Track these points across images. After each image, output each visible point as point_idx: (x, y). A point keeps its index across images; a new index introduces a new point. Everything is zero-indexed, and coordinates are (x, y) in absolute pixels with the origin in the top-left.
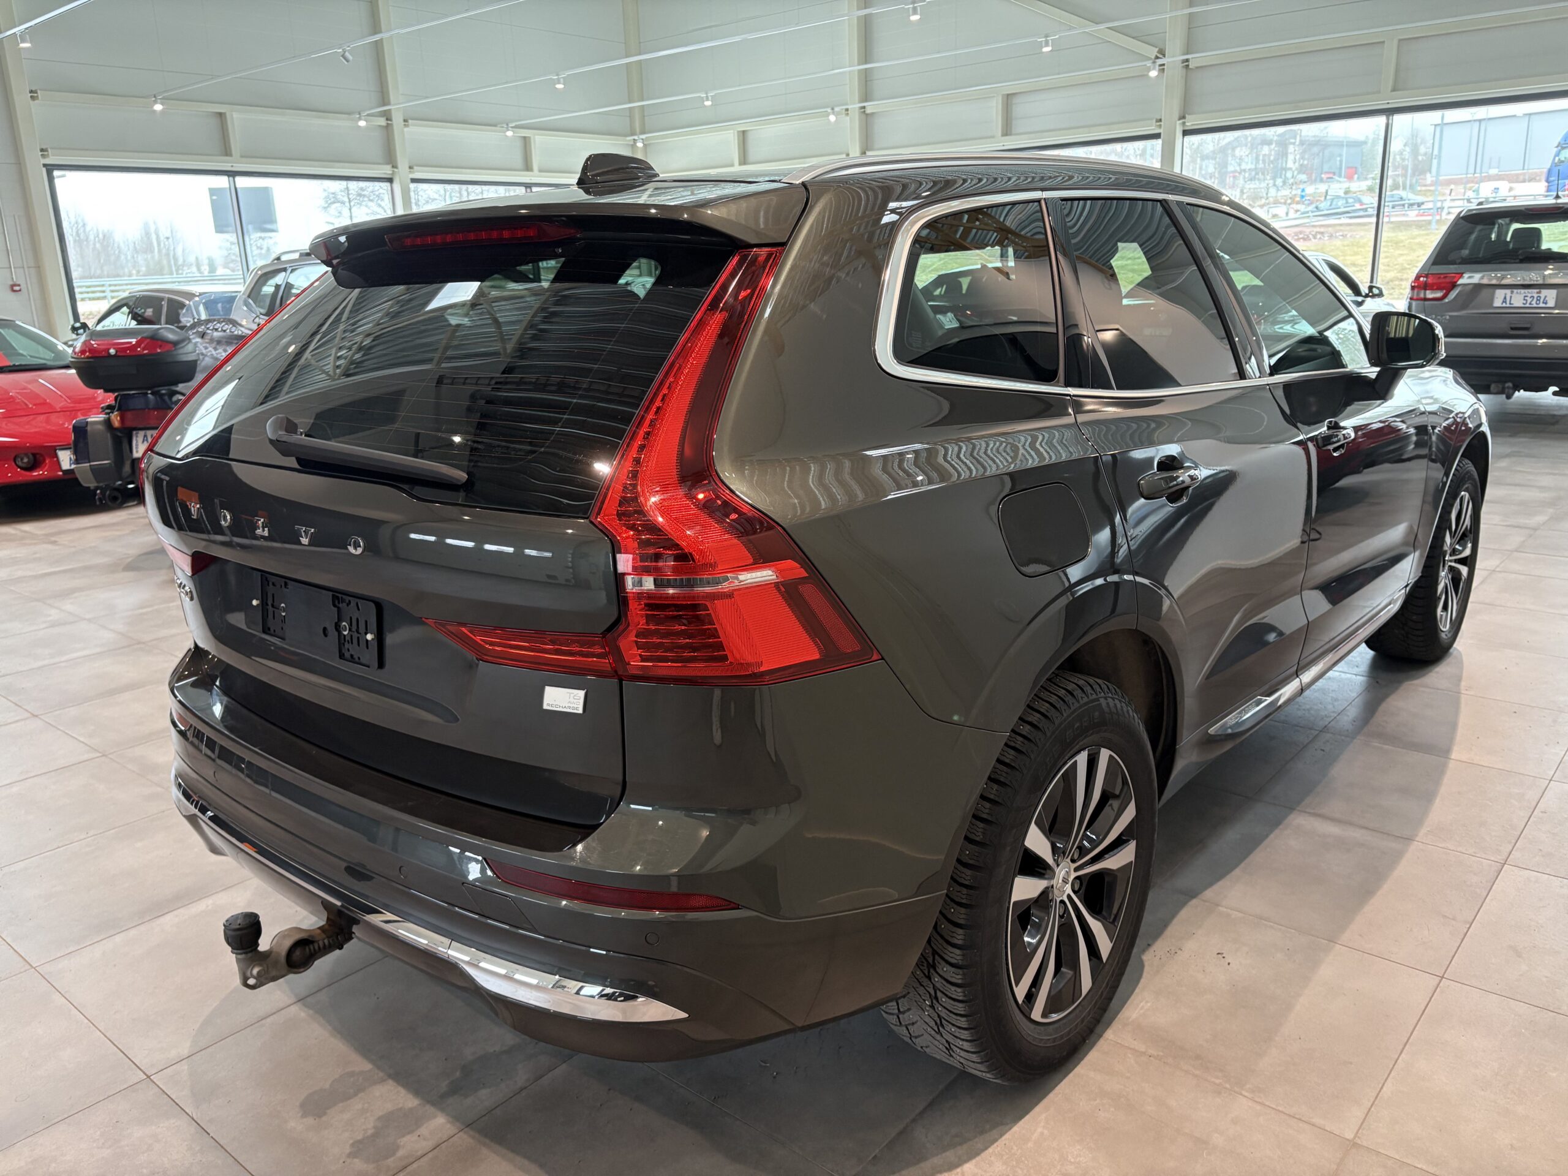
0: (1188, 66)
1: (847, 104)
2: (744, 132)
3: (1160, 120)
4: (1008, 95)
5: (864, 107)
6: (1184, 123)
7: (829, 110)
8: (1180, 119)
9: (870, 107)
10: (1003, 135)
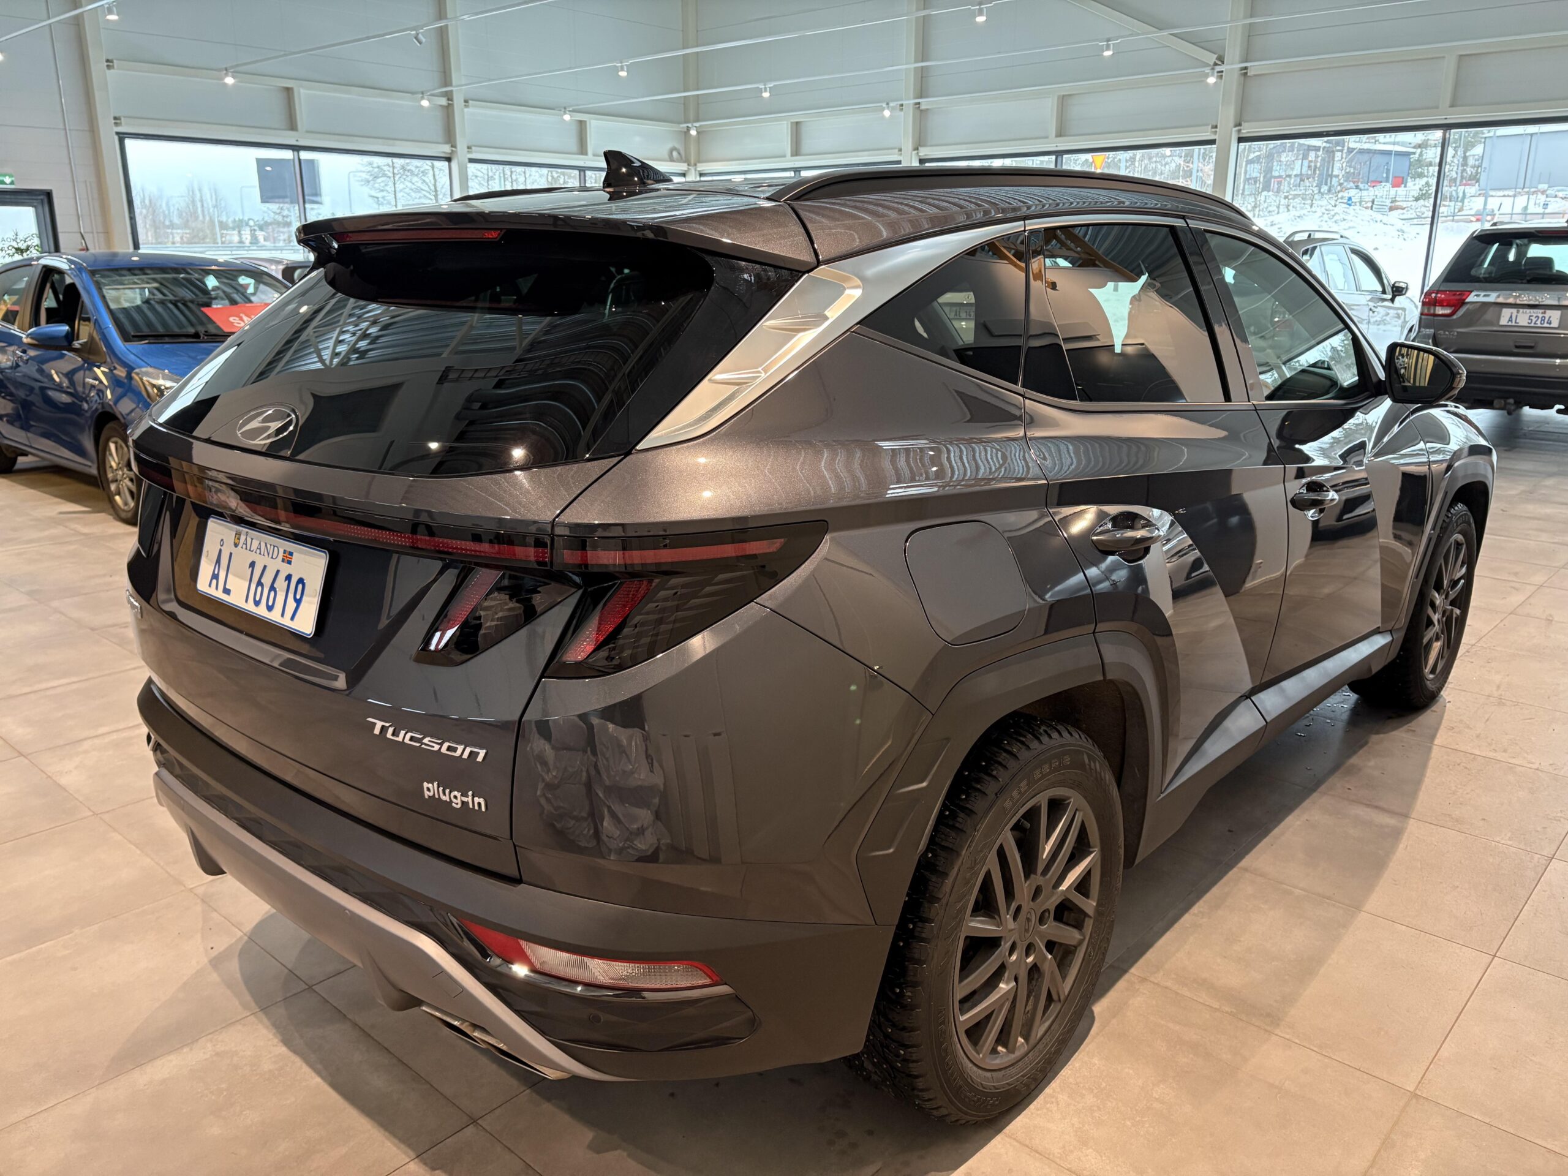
0: (1246, 73)
1: (902, 100)
2: (797, 123)
3: (1216, 127)
4: (1064, 96)
5: (919, 103)
6: (1239, 131)
7: (884, 105)
8: (1236, 126)
9: (925, 103)
10: (1057, 136)
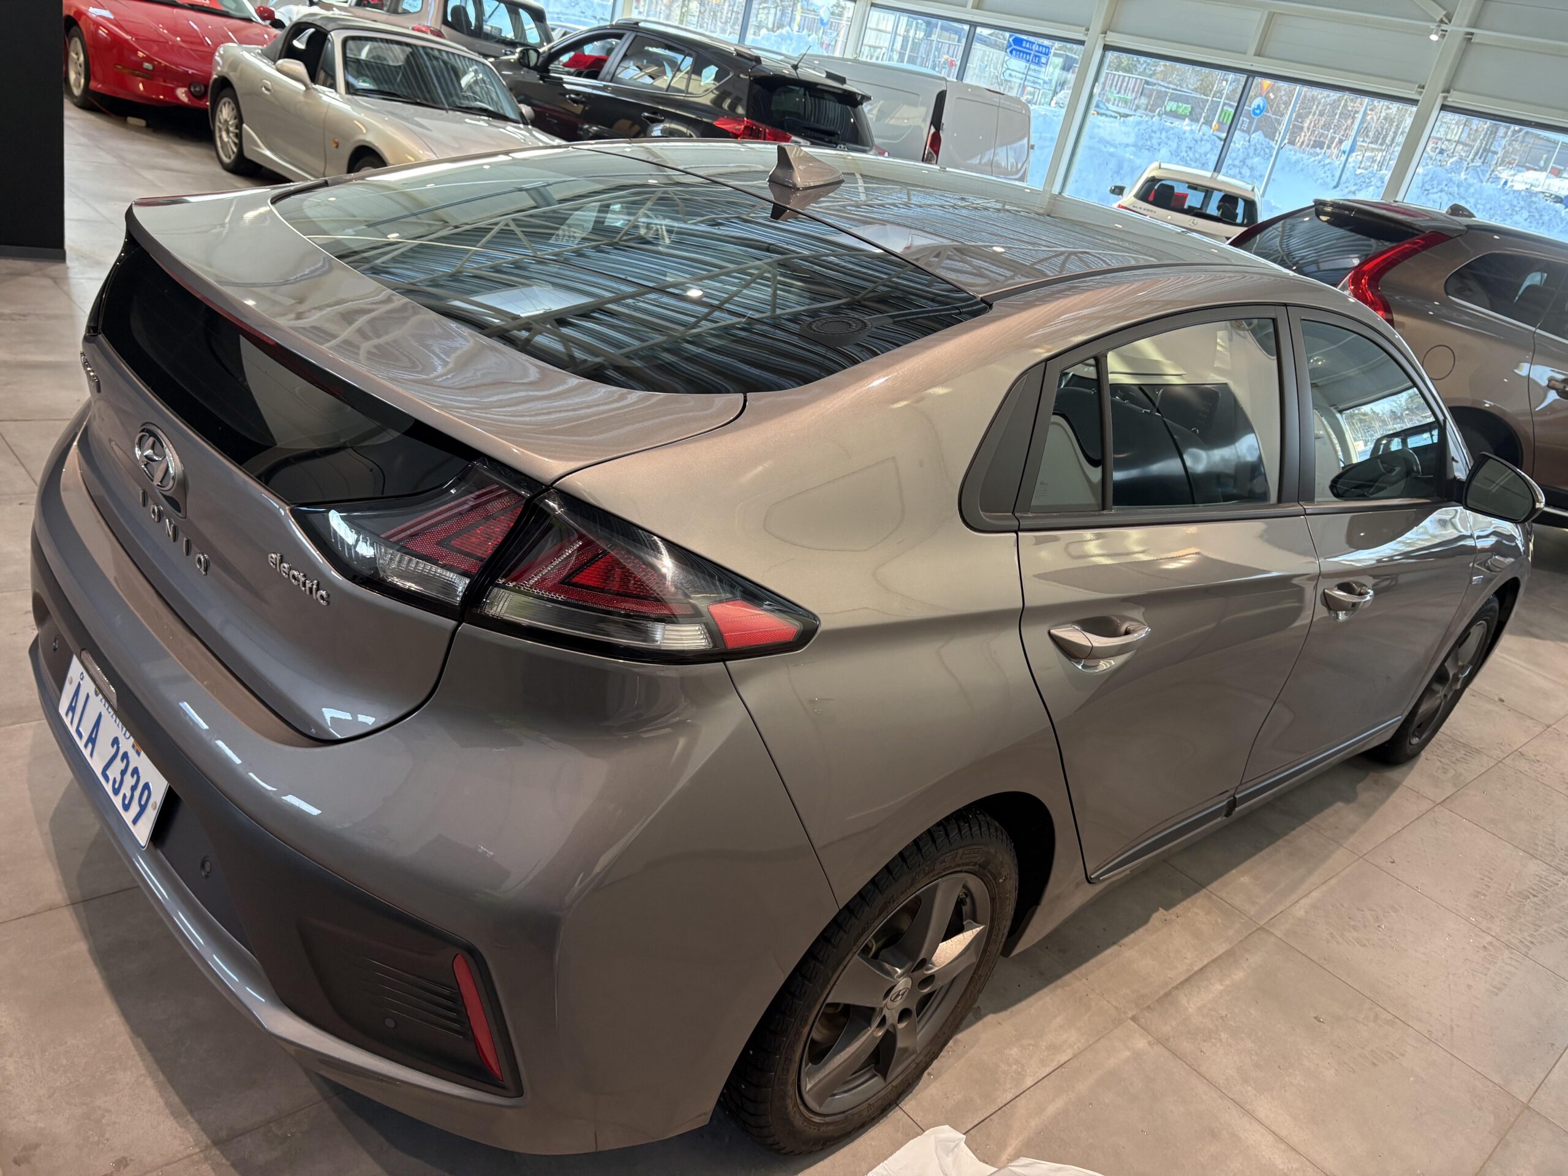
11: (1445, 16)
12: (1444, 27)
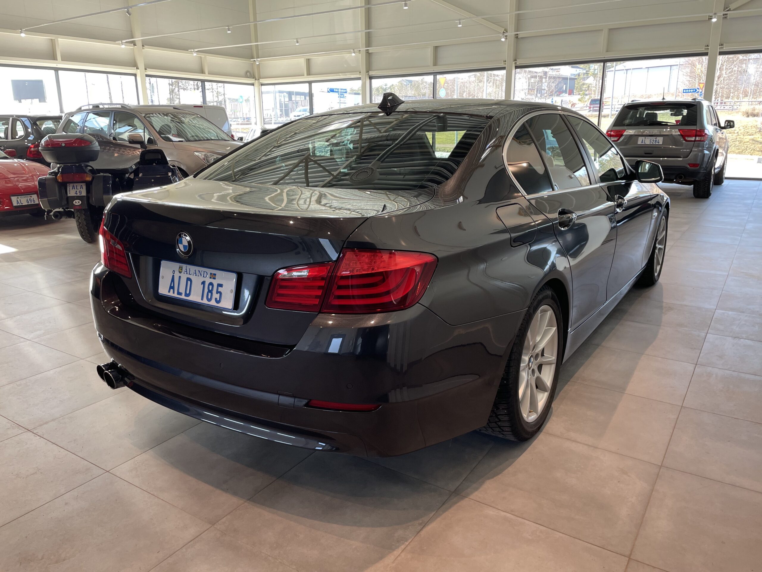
0: (517, 37)
1: (360, 48)
2: (309, 59)
3: (505, 61)
4: (436, 47)
5: (368, 50)
6: (516, 63)
7: (352, 51)
8: (514, 61)
9: (371, 50)
10: (433, 66)
11: (504, 30)
12: (505, 34)
